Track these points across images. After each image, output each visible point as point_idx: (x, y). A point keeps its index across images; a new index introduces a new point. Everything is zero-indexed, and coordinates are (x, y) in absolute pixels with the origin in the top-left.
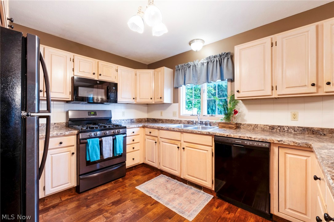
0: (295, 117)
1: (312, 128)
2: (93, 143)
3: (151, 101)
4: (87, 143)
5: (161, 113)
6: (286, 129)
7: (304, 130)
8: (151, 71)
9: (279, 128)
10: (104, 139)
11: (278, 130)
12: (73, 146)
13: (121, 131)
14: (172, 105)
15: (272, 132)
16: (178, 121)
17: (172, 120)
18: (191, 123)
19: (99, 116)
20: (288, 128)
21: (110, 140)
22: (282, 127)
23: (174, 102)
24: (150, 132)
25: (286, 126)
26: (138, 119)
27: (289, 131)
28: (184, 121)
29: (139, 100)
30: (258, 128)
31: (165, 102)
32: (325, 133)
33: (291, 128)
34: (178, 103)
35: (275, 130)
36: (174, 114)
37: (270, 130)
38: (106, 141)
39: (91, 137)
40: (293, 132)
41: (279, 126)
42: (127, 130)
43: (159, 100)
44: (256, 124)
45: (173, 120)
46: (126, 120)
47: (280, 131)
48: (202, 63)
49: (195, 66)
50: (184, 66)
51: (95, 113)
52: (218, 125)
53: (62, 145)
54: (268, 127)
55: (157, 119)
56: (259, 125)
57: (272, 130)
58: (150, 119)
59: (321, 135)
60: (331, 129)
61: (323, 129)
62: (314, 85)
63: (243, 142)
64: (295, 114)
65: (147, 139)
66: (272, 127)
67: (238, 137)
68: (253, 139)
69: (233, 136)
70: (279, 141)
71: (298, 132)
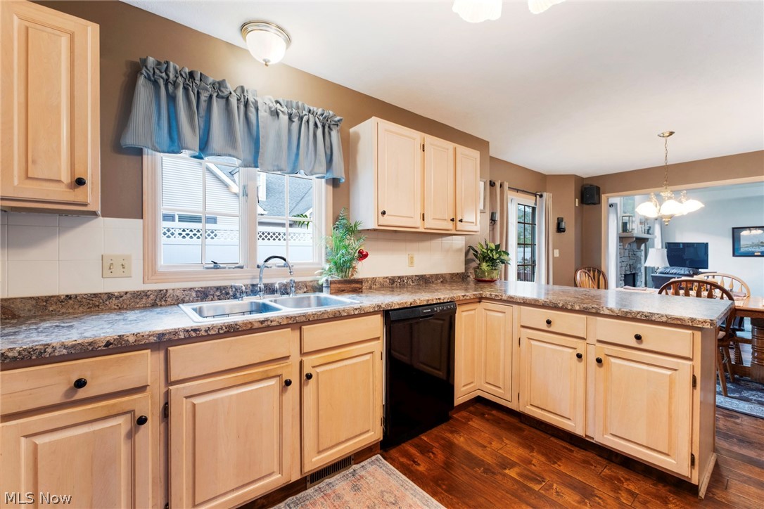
6: (405, 281)
7: (420, 279)
9: (399, 281)
11: (398, 283)
15: (392, 288)
16: (140, 295)
17: (96, 295)
20: (408, 278)
22: (402, 277)
23: (105, 212)
25: (405, 277)
27: (408, 282)
30: (377, 284)
32: (433, 280)
33: (410, 278)
34: (141, 217)
37: (391, 286)
40: (412, 284)
44: (373, 278)
45: (110, 296)
47: (400, 285)
48: (270, 108)
49: (246, 104)
52: (305, 290)
56: (378, 279)
57: (392, 284)
59: (431, 283)
61: (432, 276)
62: (452, 220)
63: (432, 310)
64: (412, 258)
65: (23, 439)
66: (392, 280)
67: (425, 303)
68: (442, 301)
69: (418, 303)
70: (463, 296)
71: (415, 283)
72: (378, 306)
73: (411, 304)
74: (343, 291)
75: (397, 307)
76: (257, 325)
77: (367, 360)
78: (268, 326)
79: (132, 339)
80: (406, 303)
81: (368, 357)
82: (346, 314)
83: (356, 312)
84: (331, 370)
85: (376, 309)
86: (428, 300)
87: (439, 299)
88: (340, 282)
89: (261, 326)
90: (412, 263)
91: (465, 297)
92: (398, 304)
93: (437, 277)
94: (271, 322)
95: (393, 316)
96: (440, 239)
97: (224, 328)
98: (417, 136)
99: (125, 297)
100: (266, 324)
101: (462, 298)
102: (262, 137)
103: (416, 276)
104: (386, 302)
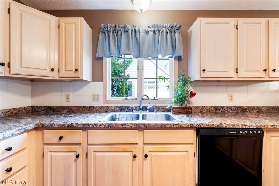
0: (231, 98)
1: (242, 107)
3: (52, 74)
5: (68, 96)
6: (226, 110)
7: (238, 109)
9: (221, 109)
11: (220, 110)
15: (216, 113)
16: (102, 108)
17: (90, 107)
18: (126, 109)
20: (228, 108)
22: (224, 107)
23: (94, 80)
24: (60, 138)
25: (226, 107)
26: (10, 110)
27: (228, 110)
28: (113, 108)
30: (205, 110)
31: (84, 79)
33: (230, 108)
34: (101, 81)
35: (218, 111)
36: (95, 98)
37: (215, 112)
40: (231, 111)
41: (221, 107)
43: (72, 74)
44: (203, 107)
45: (94, 107)
47: (221, 111)
48: (145, 30)
49: (135, 32)
50: (117, 28)
52: (163, 110)
54: (213, 109)
56: (206, 107)
57: (216, 111)
58: (39, 107)
59: (247, 112)
60: (253, 107)
61: (248, 107)
62: (265, 70)
63: (238, 132)
64: (231, 96)
65: (49, 152)
66: (216, 109)
67: (231, 127)
68: (248, 127)
69: (224, 126)
70: (272, 126)
71: (234, 111)
72: (191, 125)
73: (218, 126)
74: (180, 112)
75: (206, 127)
76: (120, 126)
77: (183, 155)
78: (126, 127)
79: (75, 125)
80: (213, 125)
81: (184, 153)
82: (168, 127)
83: (175, 127)
84: (159, 155)
85: (190, 126)
86: (234, 125)
87: (245, 125)
88: (178, 108)
89: (122, 127)
90: (231, 99)
91: (274, 127)
92: (207, 125)
93: (253, 108)
94: (127, 126)
95: (202, 132)
96: (257, 84)
97: (106, 126)
98: (232, 21)
99: (97, 108)
100: (124, 126)
101: (270, 127)
102: (142, 44)
103: (234, 107)
104: (198, 123)
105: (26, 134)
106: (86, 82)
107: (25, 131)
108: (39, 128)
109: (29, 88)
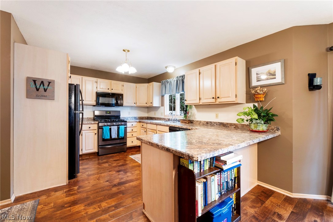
0: (217, 116)
1: (223, 123)
2: (106, 129)
3: (146, 105)
4: (102, 129)
5: (155, 113)
7: (220, 124)
8: (146, 85)
10: (112, 127)
12: (96, 130)
13: (123, 123)
14: (161, 108)
16: (163, 119)
19: (112, 114)
21: (116, 128)
22: (212, 122)
23: (162, 106)
24: (143, 125)
26: (140, 117)
28: (166, 119)
29: (138, 104)
31: (154, 105)
32: (229, 126)
34: (163, 106)
35: (209, 125)
36: (162, 114)
37: (206, 125)
38: (113, 129)
39: (105, 126)
40: (216, 125)
41: (210, 122)
42: (127, 123)
43: (150, 104)
46: (131, 118)
49: (171, 82)
50: (165, 82)
51: (110, 112)
53: (90, 129)
54: (206, 123)
55: (153, 117)
58: (149, 117)
59: (227, 127)
61: (227, 123)
67: (178, 127)
69: (176, 126)
93: (231, 124)
105: (136, 123)
106: (159, 107)
107: (136, 122)
108: (140, 122)
109: (147, 109)
